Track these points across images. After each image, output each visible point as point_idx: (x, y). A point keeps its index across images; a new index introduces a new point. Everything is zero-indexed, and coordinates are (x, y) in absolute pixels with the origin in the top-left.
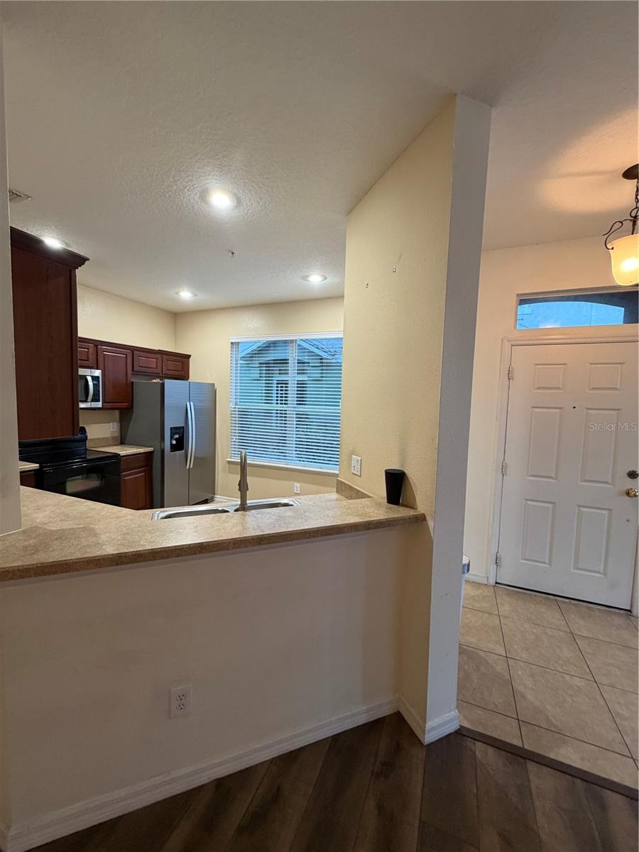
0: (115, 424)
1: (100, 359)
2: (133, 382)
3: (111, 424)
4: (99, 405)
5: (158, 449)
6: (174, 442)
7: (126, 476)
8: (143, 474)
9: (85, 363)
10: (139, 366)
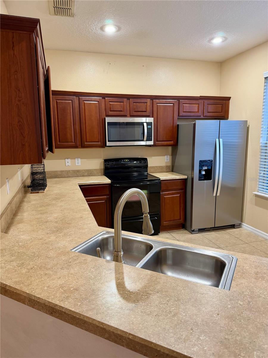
0: (169, 156)
1: (155, 109)
2: (178, 125)
3: (166, 156)
4: (151, 143)
5: (190, 176)
6: (204, 173)
7: (165, 195)
8: (179, 195)
9: (144, 114)
10: (184, 112)
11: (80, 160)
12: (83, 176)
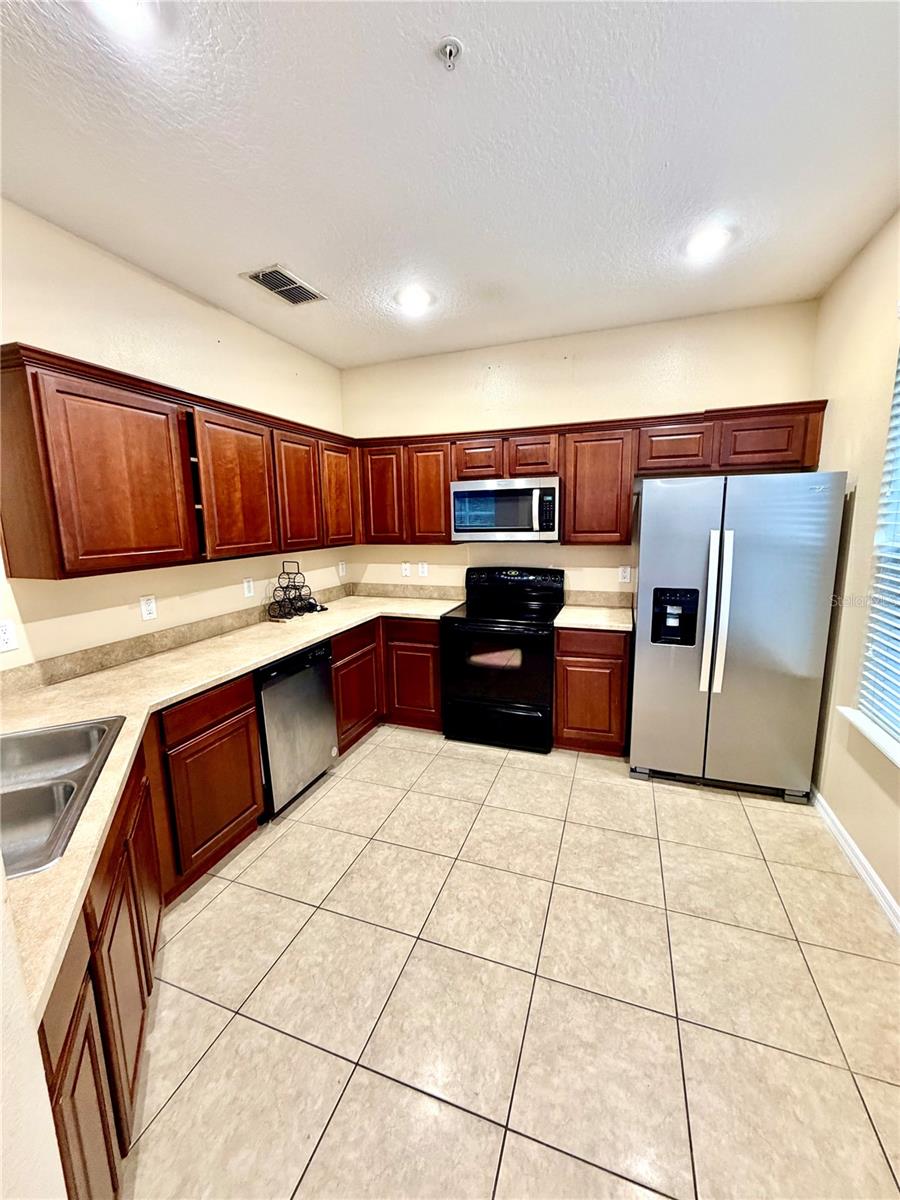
0: (629, 570)
1: (569, 457)
4: (552, 536)
7: (570, 663)
8: (608, 670)
9: (541, 468)
10: (652, 458)
11: (426, 566)
12: (431, 598)
